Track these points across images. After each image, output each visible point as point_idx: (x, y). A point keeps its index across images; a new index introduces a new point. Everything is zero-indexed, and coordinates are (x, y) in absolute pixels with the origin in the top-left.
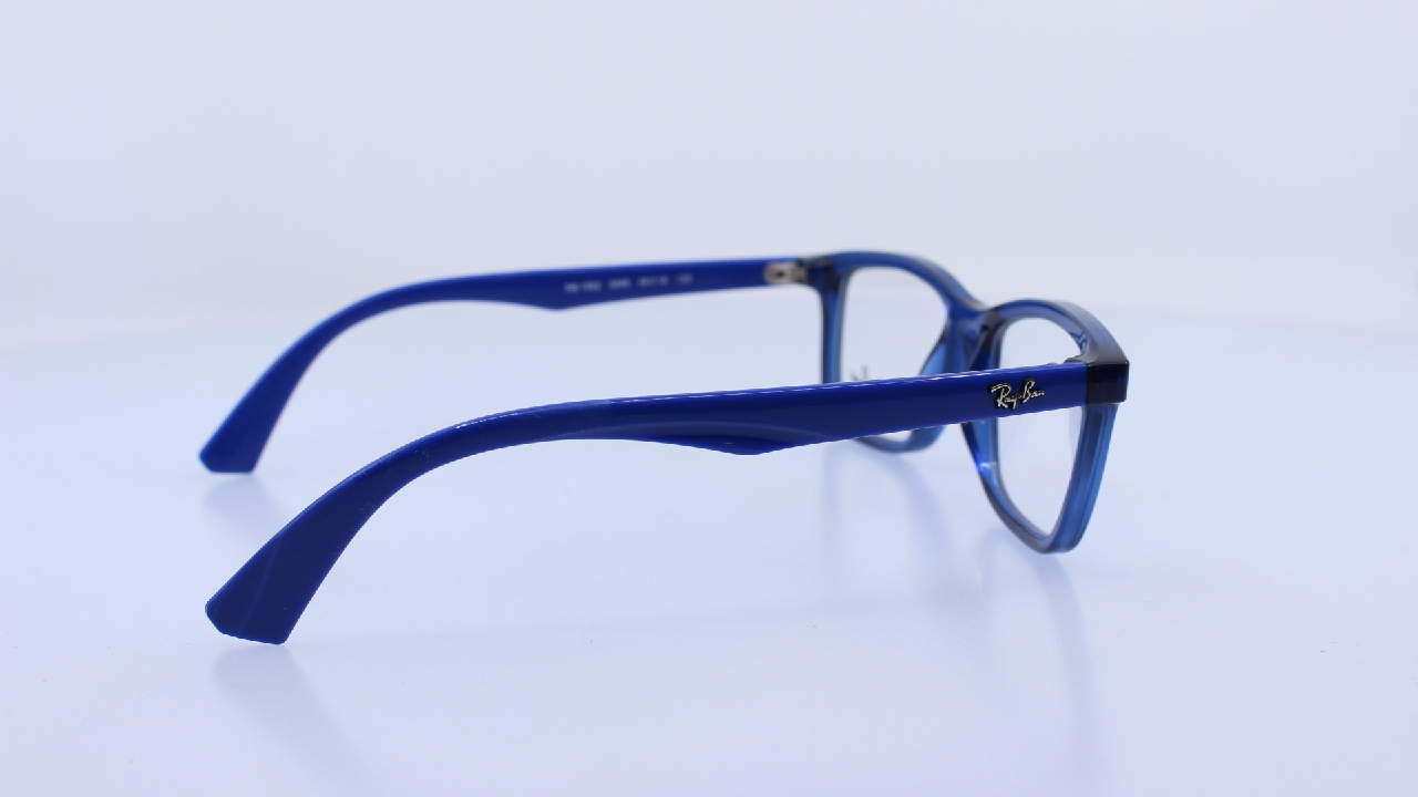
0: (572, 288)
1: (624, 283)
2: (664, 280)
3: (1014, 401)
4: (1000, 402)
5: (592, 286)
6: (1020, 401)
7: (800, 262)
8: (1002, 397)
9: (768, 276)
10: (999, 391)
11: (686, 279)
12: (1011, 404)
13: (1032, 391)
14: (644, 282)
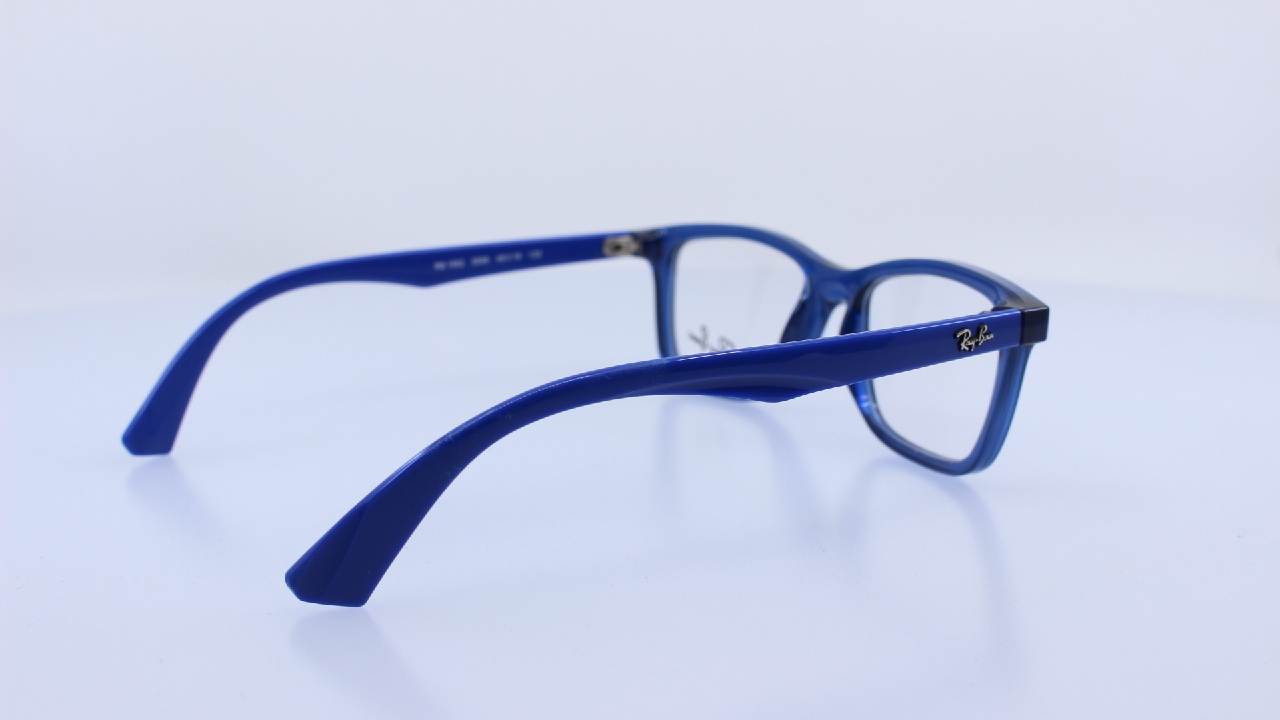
0: (440, 266)
1: (483, 260)
2: (518, 256)
3: (973, 343)
4: (963, 346)
5: (457, 264)
6: (977, 344)
7: (635, 236)
8: (965, 340)
9: (607, 250)
10: (962, 337)
11: (537, 254)
12: (970, 347)
13: (985, 335)
14: (501, 258)
